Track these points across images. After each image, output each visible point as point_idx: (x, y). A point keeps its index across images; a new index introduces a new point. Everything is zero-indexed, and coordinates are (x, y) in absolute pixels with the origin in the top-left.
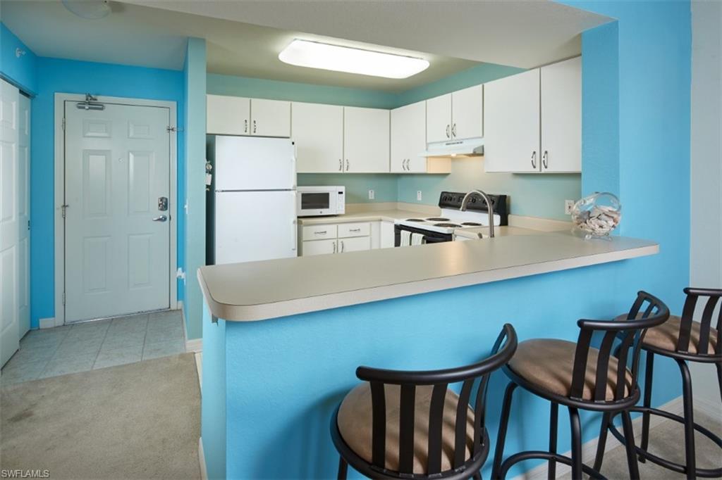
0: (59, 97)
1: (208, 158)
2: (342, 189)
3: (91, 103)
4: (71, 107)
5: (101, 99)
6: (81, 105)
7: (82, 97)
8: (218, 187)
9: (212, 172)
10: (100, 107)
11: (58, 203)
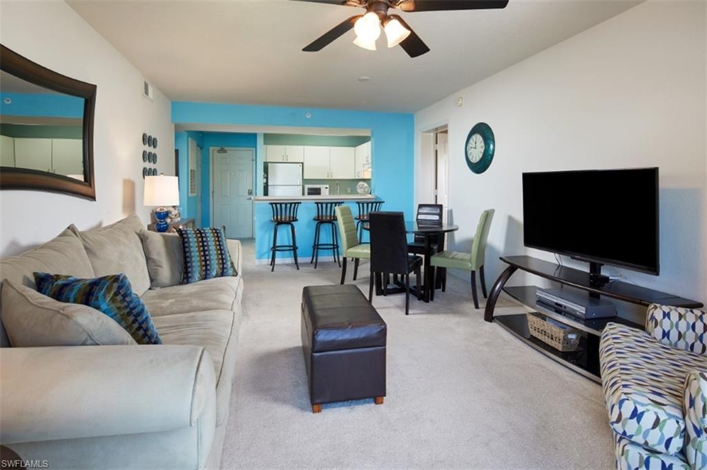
0: (211, 148)
1: (264, 172)
2: (328, 186)
3: (222, 151)
4: (215, 152)
5: (226, 149)
6: (219, 151)
7: (219, 148)
8: (269, 184)
9: (267, 178)
10: (225, 151)
11: (211, 190)
